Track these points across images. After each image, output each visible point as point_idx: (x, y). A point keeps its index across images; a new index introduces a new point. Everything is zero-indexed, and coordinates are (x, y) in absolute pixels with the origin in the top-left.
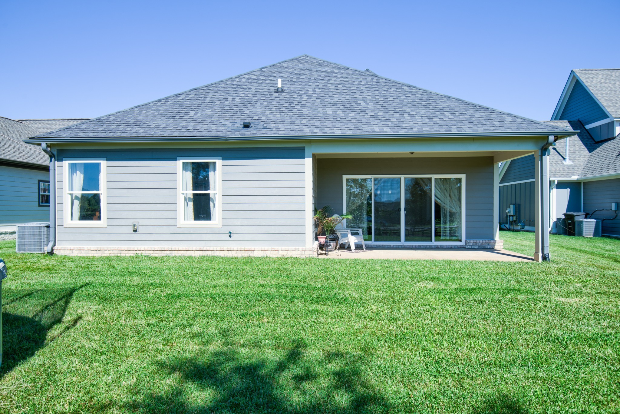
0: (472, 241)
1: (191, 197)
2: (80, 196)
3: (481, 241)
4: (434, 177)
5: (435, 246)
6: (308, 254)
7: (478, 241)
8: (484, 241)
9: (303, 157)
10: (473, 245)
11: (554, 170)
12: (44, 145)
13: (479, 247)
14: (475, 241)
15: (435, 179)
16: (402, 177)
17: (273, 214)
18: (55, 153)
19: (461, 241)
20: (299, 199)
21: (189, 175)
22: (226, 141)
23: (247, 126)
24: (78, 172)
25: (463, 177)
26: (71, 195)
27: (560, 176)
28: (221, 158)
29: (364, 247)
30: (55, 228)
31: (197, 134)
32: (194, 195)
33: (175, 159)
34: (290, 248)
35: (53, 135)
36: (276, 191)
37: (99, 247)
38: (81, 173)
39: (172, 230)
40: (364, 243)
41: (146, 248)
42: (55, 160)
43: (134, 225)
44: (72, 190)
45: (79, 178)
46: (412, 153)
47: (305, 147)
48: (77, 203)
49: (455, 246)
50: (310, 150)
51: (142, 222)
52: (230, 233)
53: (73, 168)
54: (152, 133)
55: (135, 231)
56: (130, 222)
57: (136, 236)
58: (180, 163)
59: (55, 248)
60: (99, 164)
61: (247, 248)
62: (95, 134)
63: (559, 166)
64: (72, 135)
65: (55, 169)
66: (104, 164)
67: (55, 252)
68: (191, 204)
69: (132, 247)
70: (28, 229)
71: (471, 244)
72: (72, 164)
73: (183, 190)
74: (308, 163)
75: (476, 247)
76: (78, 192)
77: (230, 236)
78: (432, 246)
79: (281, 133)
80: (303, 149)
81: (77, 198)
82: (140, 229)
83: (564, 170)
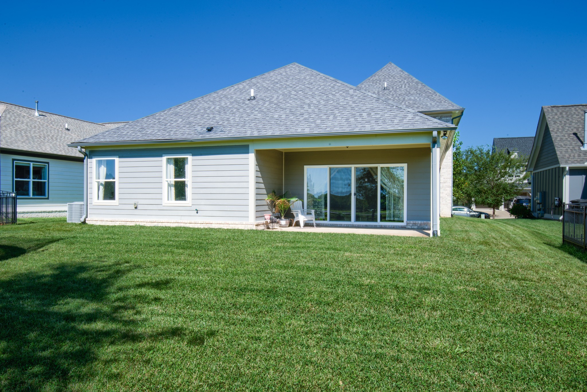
0: (412, 222)
1: (173, 183)
2: (104, 183)
3: (420, 222)
4: (380, 166)
5: (379, 225)
6: (249, 227)
7: (417, 222)
8: (422, 222)
9: (248, 153)
10: (413, 225)
11: (568, 156)
12: (79, 148)
13: (418, 227)
14: (414, 222)
15: (381, 168)
16: (353, 167)
17: (226, 197)
18: (88, 153)
19: (403, 221)
20: (244, 185)
21: (172, 168)
22: (192, 142)
23: (210, 130)
24: (102, 166)
25: (405, 166)
26: (98, 182)
27: (573, 162)
28: (191, 154)
29: (315, 225)
30: (87, 205)
31: (174, 137)
32: (176, 182)
33: (161, 156)
34: (237, 222)
35: (85, 141)
36: (228, 179)
37: (113, 219)
38: (105, 167)
39: (160, 207)
40: (314, 222)
41: (142, 220)
42: (88, 158)
43: (135, 204)
44: (99, 179)
45: (103, 170)
46: (347, 147)
47: (249, 145)
48: (102, 188)
49: (397, 226)
50: (253, 147)
51: (141, 202)
52: (196, 210)
53: (99, 163)
54: (146, 138)
55: (136, 208)
56: (133, 202)
57: (136, 212)
58: (164, 159)
59: (87, 219)
60: (114, 160)
61: (207, 221)
62: (111, 139)
63: (574, 152)
64: (97, 141)
65: (87, 164)
66: (117, 160)
67: (87, 222)
68: (173, 189)
69: (133, 220)
70: (74, 206)
71: (411, 225)
72: (99, 161)
73: (167, 178)
74: (251, 157)
75: (416, 227)
76: (103, 180)
77: (197, 213)
78: (377, 225)
79: (230, 135)
80: (247, 147)
81: (102, 184)
82: (139, 207)
83: (579, 156)
